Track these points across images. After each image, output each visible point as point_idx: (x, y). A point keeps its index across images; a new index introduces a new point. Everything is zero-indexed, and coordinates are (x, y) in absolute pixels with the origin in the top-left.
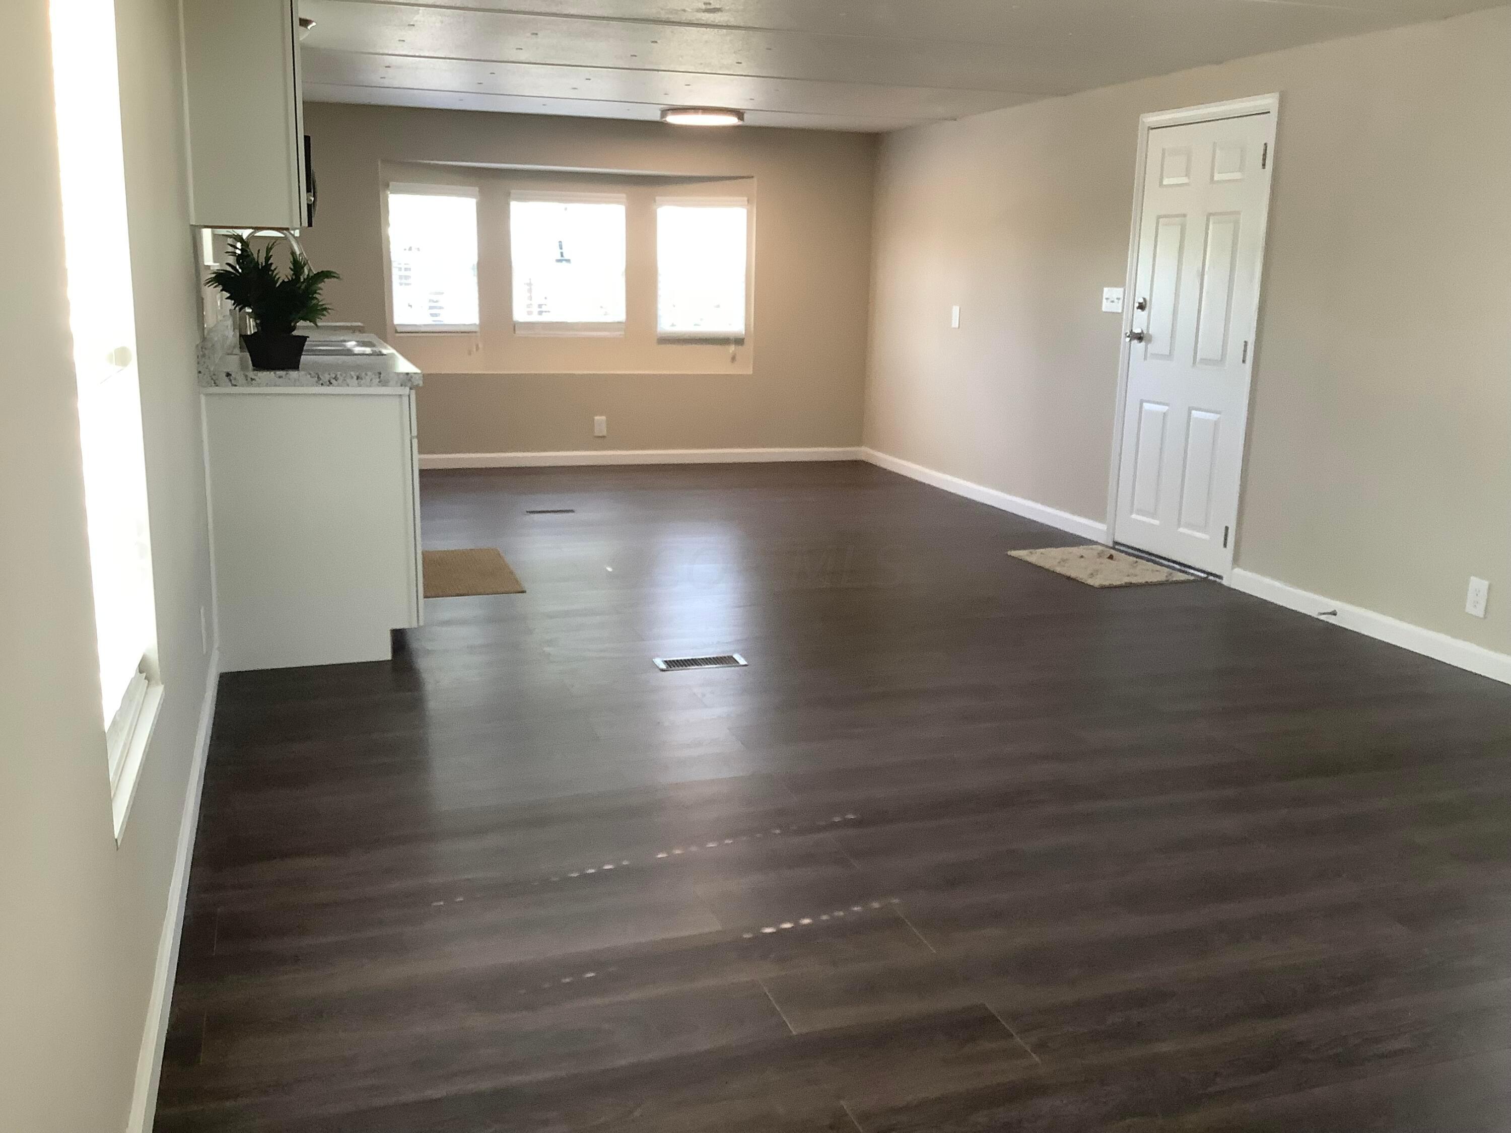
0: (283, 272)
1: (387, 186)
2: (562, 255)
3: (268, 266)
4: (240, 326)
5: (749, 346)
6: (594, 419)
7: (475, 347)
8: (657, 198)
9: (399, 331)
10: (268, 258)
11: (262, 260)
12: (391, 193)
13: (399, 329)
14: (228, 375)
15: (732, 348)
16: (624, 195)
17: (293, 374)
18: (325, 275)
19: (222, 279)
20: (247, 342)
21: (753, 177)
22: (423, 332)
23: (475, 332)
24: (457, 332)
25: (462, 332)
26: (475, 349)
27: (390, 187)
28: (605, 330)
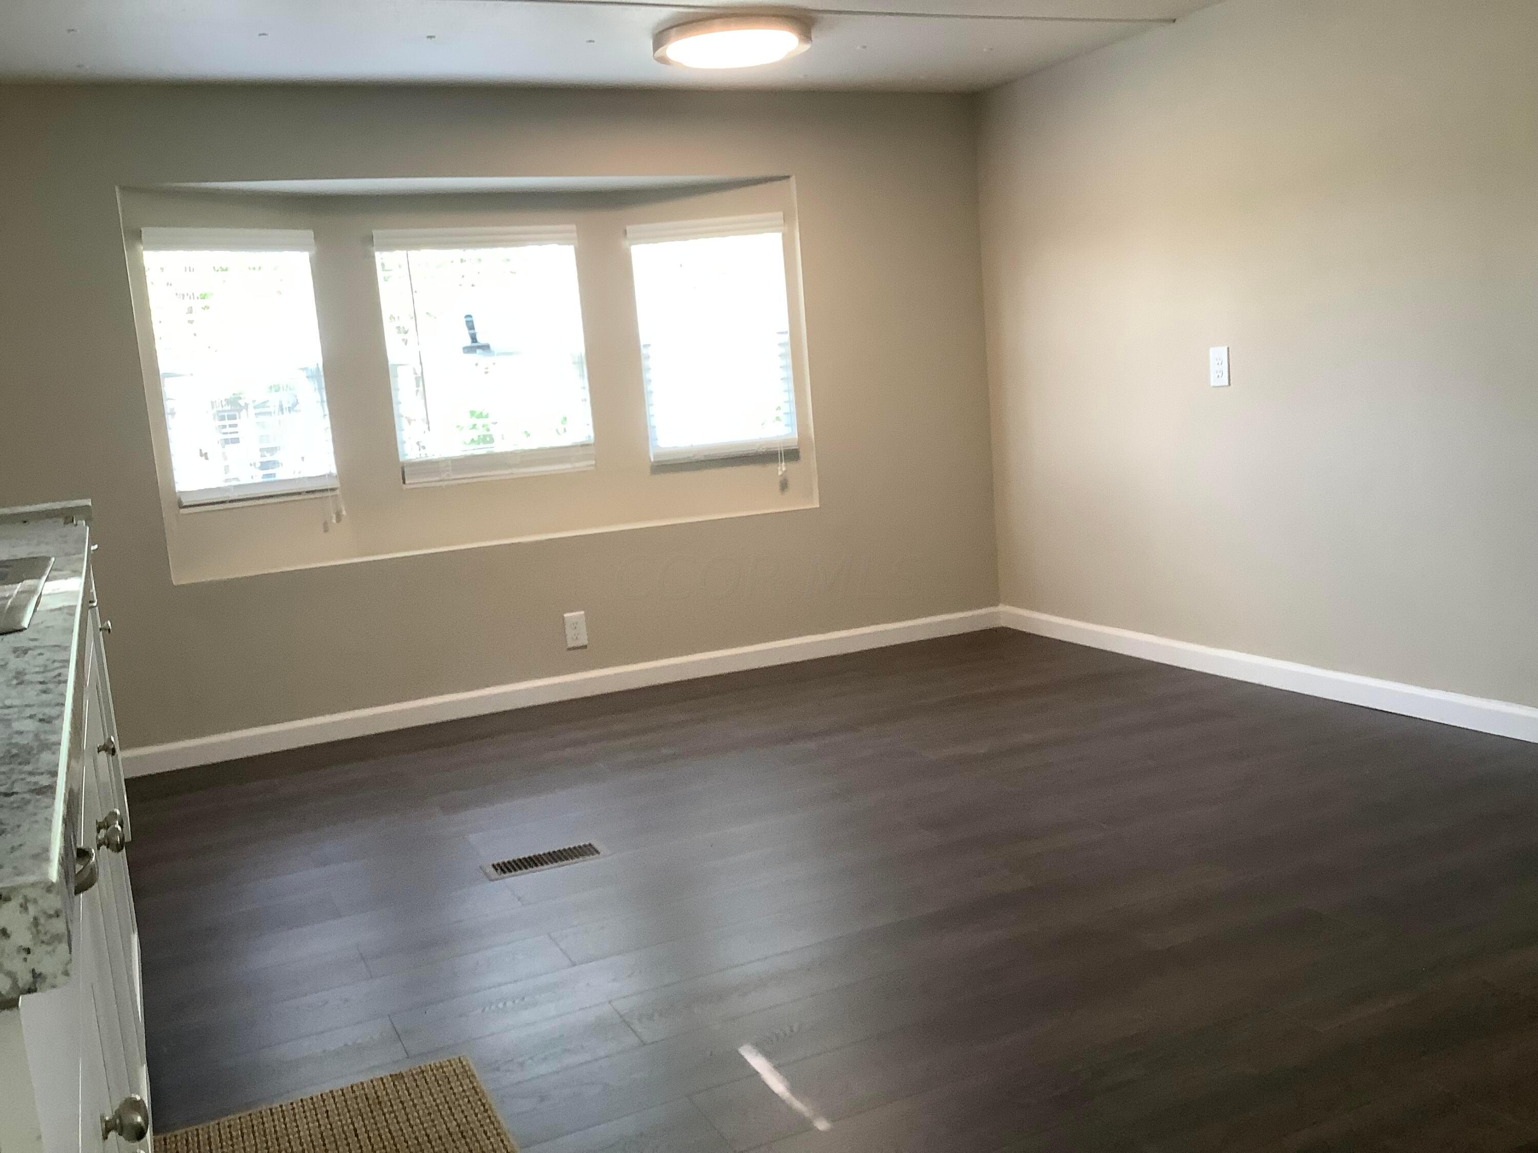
1: (137, 236)
2: (474, 339)
5: (810, 460)
6: (563, 619)
7: (334, 516)
8: (629, 228)
9: (185, 504)
12: (144, 249)
13: (185, 502)
15: (782, 468)
16: (573, 227)
21: (788, 177)
22: (231, 501)
23: (333, 490)
24: (299, 493)
25: (308, 492)
26: (334, 521)
27: (144, 238)
28: (561, 460)
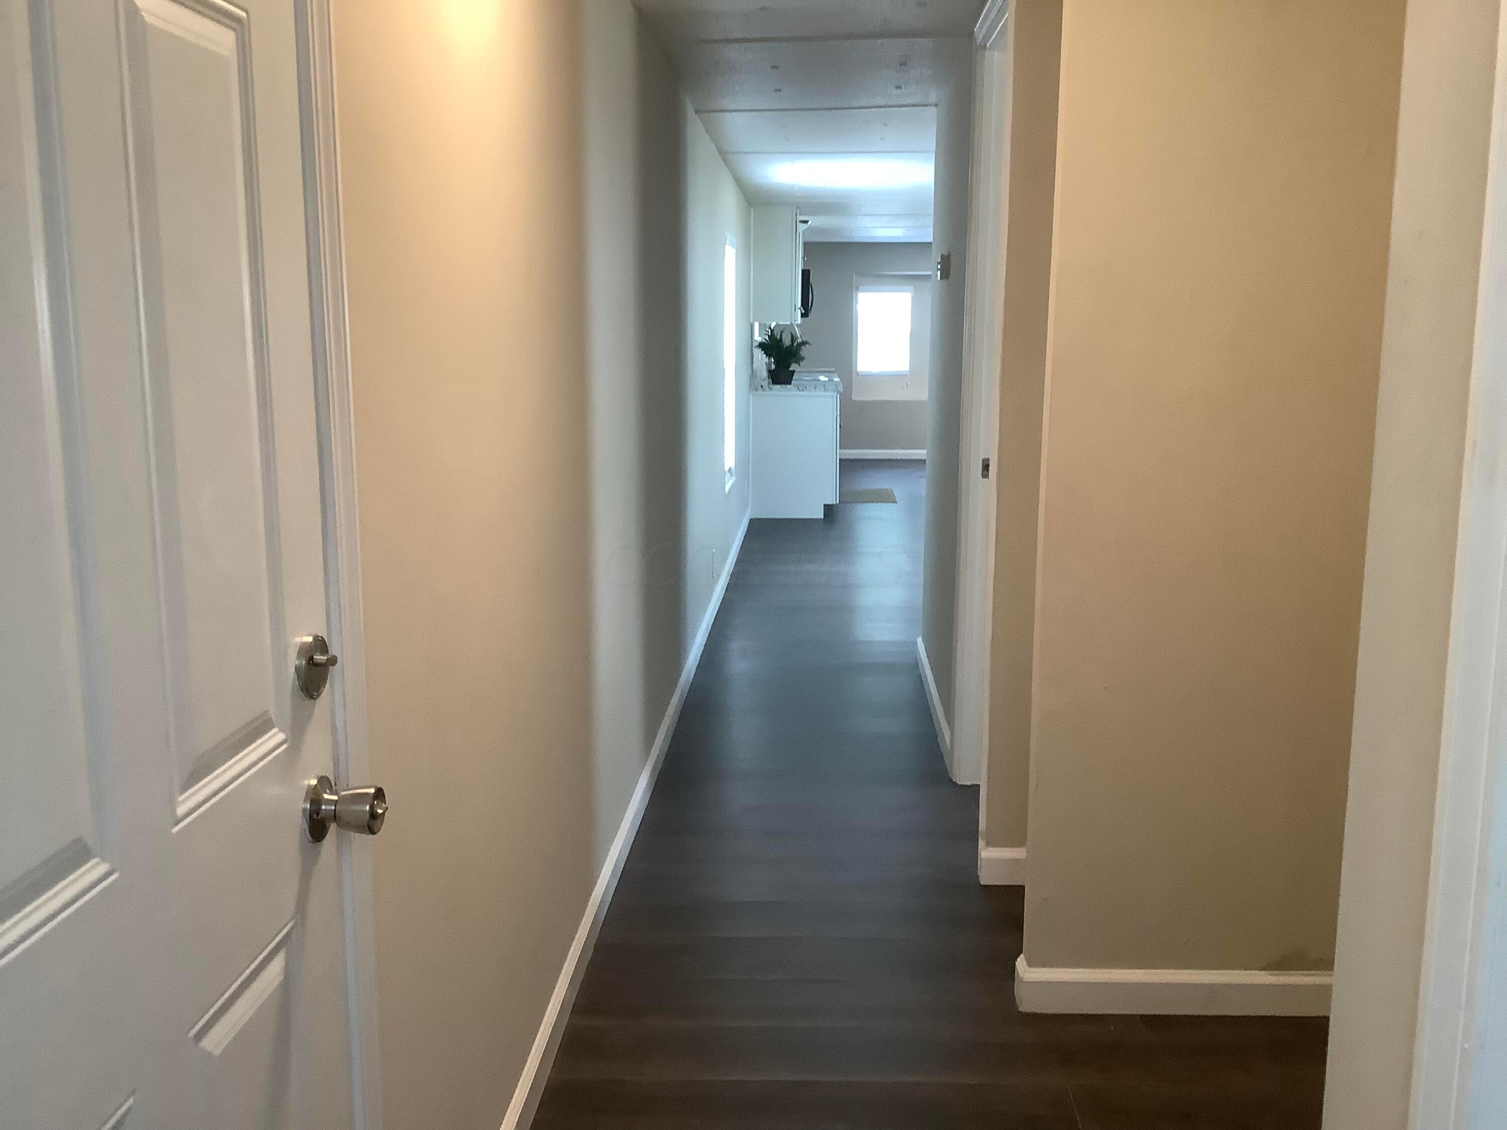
0: (787, 342)
1: (858, 289)
3: (781, 339)
4: (768, 365)
9: (859, 375)
10: (781, 336)
11: (779, 337)
14: (762, 387)
17: (788, 386)
18: (804, 343)
19: (762, 346)
20: (770, 372)
27: (860, 289)
